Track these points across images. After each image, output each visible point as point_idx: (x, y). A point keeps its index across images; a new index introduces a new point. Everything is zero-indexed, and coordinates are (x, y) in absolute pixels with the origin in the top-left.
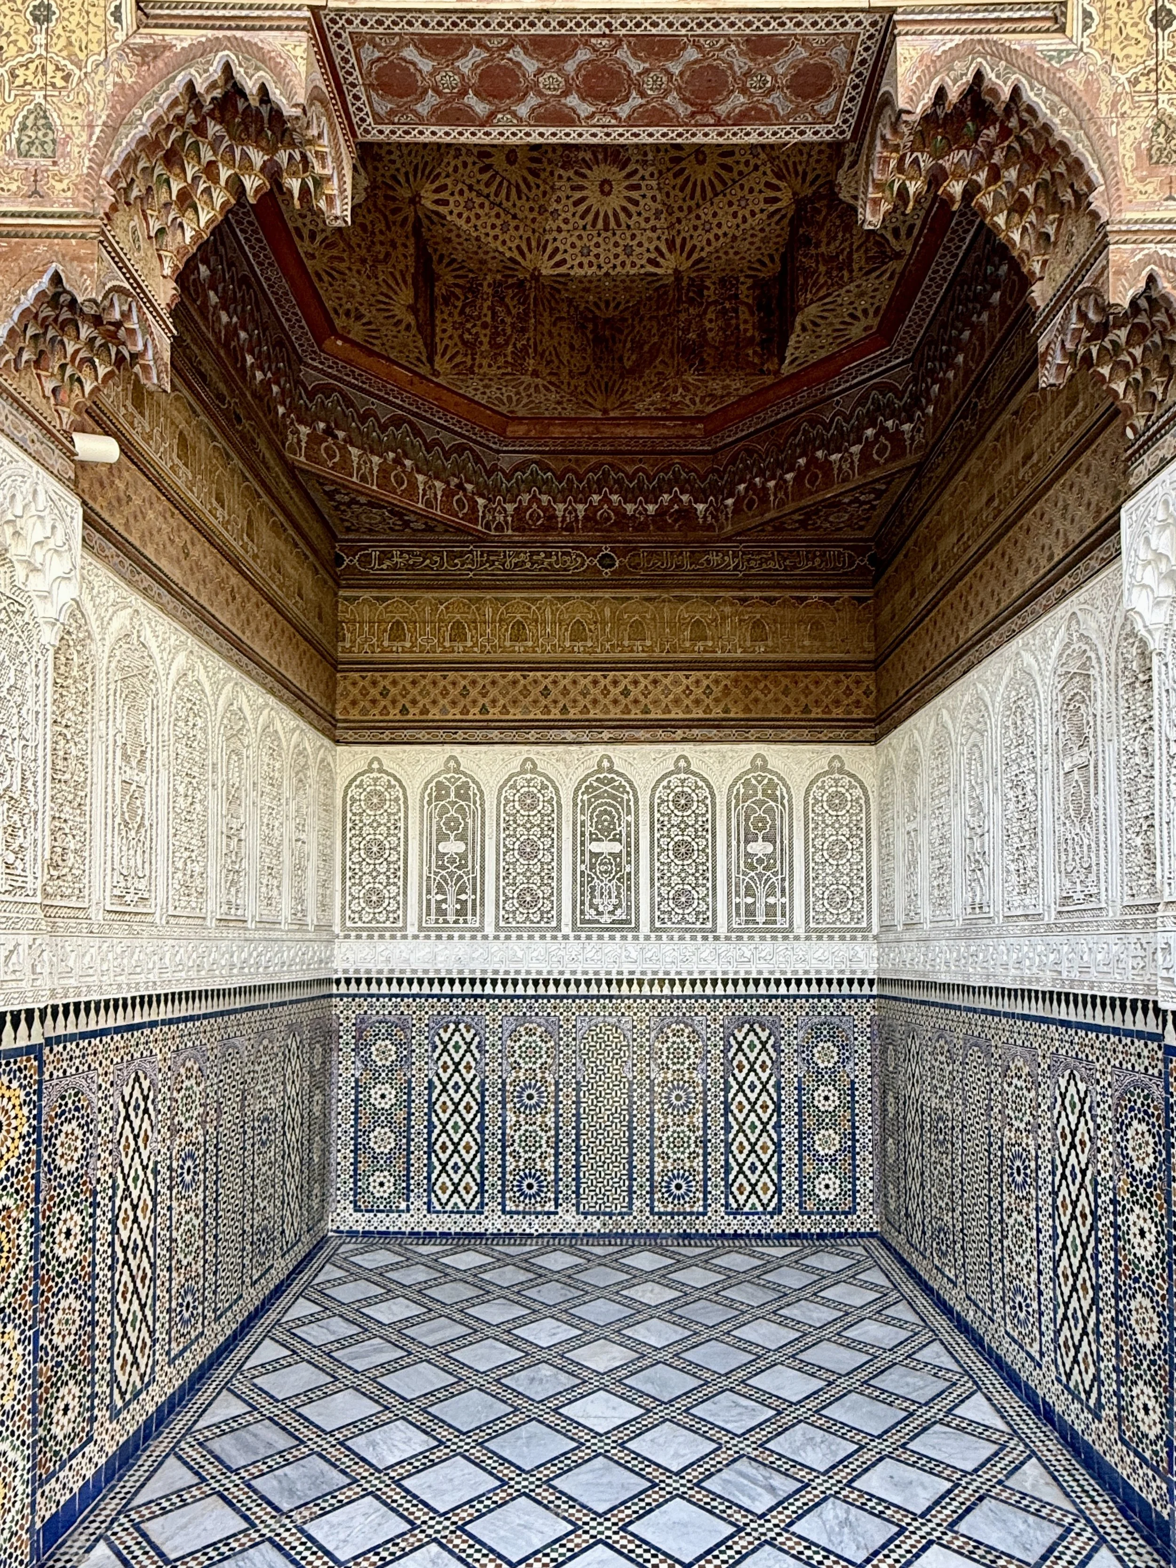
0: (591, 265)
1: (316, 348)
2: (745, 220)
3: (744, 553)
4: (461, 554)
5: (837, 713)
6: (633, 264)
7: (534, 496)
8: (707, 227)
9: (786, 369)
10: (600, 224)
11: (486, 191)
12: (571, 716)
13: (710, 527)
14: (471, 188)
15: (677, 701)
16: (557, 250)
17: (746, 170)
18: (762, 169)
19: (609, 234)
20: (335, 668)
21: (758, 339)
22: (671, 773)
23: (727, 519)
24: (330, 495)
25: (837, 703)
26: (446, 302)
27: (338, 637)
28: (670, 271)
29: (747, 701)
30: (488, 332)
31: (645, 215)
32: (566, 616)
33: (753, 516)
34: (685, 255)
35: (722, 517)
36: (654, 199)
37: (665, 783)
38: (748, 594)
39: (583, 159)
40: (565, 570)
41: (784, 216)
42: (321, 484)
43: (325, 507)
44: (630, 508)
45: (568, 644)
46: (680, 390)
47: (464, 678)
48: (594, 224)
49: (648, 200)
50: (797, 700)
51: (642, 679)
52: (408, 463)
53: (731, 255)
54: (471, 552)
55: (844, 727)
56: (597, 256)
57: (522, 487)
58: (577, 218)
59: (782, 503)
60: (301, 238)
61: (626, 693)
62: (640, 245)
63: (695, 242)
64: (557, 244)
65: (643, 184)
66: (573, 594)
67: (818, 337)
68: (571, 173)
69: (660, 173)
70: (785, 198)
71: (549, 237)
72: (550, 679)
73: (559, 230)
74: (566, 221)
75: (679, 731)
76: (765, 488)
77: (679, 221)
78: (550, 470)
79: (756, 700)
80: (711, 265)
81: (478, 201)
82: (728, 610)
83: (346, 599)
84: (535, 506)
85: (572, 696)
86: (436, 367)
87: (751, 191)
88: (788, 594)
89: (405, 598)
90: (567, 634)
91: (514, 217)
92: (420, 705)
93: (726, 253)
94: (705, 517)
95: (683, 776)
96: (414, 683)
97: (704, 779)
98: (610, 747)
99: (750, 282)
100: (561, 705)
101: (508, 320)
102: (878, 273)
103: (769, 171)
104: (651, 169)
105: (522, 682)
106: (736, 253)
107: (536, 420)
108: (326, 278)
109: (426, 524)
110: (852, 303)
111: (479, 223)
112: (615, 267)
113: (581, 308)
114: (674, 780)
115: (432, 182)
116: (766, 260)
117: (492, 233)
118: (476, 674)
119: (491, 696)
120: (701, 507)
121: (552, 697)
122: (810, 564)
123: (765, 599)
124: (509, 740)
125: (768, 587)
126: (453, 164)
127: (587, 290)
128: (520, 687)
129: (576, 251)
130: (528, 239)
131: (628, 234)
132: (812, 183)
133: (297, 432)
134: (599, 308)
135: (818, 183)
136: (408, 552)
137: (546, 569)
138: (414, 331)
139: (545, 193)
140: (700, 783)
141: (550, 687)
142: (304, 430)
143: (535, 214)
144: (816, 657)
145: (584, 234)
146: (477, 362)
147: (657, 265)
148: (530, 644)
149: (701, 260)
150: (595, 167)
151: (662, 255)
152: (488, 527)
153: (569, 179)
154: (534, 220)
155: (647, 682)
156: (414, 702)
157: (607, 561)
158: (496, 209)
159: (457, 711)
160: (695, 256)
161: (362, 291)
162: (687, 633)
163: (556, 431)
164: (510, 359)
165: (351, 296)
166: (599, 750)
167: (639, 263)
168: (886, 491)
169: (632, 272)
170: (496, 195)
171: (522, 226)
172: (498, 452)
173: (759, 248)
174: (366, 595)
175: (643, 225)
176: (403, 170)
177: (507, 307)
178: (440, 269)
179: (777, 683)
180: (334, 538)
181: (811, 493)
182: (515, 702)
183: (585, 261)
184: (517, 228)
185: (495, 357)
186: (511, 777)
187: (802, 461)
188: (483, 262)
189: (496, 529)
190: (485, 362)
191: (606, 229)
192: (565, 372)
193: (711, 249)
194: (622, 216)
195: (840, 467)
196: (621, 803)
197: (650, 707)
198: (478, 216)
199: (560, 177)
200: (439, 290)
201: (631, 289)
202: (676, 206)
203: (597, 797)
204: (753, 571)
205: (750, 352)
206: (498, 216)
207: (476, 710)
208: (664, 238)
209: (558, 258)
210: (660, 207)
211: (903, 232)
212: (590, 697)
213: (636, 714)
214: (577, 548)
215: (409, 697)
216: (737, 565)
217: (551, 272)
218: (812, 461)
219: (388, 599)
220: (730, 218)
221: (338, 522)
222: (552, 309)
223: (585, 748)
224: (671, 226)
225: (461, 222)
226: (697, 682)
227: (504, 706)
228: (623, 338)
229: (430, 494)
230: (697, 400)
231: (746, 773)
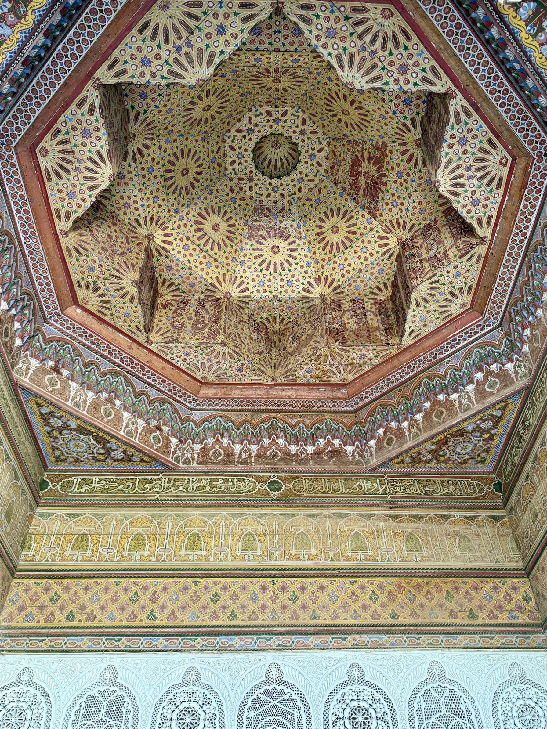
0: (265, 291)
1: (59, 310)
2: (366, 259)
3: (389, 482)
4: (152, 481)
5: (503, 618)
6: (293, 291)
7: (217, 440)
8: (342, 267)
9: (407, 341)
10: (271, 269)
11: (197, 242)
12: (239, 622)
13: (358, 463)
14: (188, 239)
15: (344, 606)
16: (243, 283)
17: (365, 232)
18: (375, 229)
19: (277, 274)
20: (13, 575)
21: (382, 328)
22: (345, 684)
23: (371, 455)
24: (45, 418)
25: (500, 607)
26: (164, 307)
27: (23, 545)
28: (318, 296)
29: (413, 606)
30: (192, 322)
31: (300, 264)
32: (239, 529)
33: (393, 449)
34: (327, 285)
35: (367, 455)
36: (306, 256)
37: (339, 696)
38: (398, 513)
39: (261, 235)
40: (239, 492)
41: (392, 255)
42: (39, 406)
43: (41, 431)
44: (293, 448)
45: (239, 553)
46: (329, 359)
47: (137, 584)
48: (267, 269)
49: (302, 257)
50: (461, 606)
51: (308, 585)
52: (118, 403)
53: (358, 283)
54: (159, 479)
55: (515, 633)
56: (269, 286)
57: (209, 433)
58: (256, 265)
59: (416, 436)
60: (59, 217)
61: (294, 598)
62: (298, 280)
63: (333, 276)
64: (243, 279)
65: (299, 248)
66: (246, 511)
67: (428, 312)
68: (253, 242)
69: (310, 242)
70: (393, 243)
71: (238, 275)
72: (220, 586)
73: (245, 271)
74: (249, 267)
75: (350, 638)
76: (399, 428)
77: (323, 267)
78: (230, 421)
79: (422, 605)
80: (345, 290)
81: (192, 247)
82: (382, 525)
83: (41, 515)
84: (217, 447)
85: (240, 602)
86: (151, 338)
87: (369, 242)
88: (432, 513)
89: (95, 515)
90: (239, 545)
91: (216, 260)
92: (88, 611)
93: (355, 281)
94: (353, 455)
95: (357, 687)
96: (86, 589)
97: (381, 692)
98: (278, 653)
99: (372, 301)
100: (229, 611)
101: (207, 316)
102: (468, 256)
103: (380, 230)
104: (303, 241)
105: (193, 588)
106: (362, 281)
107: (223, 384)
108: (74, 253)
109: (124, 452)
110: (451, 283)
111: (192, 259)
112: (281, 292)
113: (258, 321)
114: (348, 692)
115: (163, 230)
116: (382, 286)
117: (200, 267)
118: (148, 580)
119: (160, 602)
120: (349, 449)
121: (221, 603)
122: (446, 490)
123: (414, 517)
124: (173, 647)
125: (414, 507)
126: (177, 223)
127: (261, 308)
128: (190, 592)
129: (255, 283)
130: (224, 275)
131: (290, 274)
132: (410, 230)
133: (28, 363)
134: (269, 322)
135: (414, 230)
136: (106, 480)
137: (224, 492)
138: (136, 301)
139: (236, 251)
140: (377, 696)
141: (220, 593)
142: (34, 363)
143: (229, 261)
144: (470, 565)
145: (261, 274)
146: (181, 336)
147: (309, 292)
148: (204, 553)
149: (339, 286)
150: (269, 239)
151: (312, 286)
152: (177, 459)
153: (252, 245)
154: (228, 265)
155: (314, 588)
156: (82, 608)
157: (276, 486)
158: (204, 254)
159: (124, 616)
160: (335, 285)
161: (101, 266)
162: (348, 544)
163: (237, 393)
164: (206, 335)
165: (92, 270)
166: (269, 657)
167: (297, 290)
168: (501, 418)
169: (293, 295)
170: (205, 245)
171: (220, 266)
172: (192, 409)
173: (377, 278)
174: (60, 511)
175: (299, 270)
176: (143, 215)
177: (207, 310)
178: (162, 290)
179: (439, 589)
180: (45, 466)
181: (439, 424)
182: (184, 608)
183: (261, 289)
184: (217, 267)
185: (195, 334)
186: (171, 689)
187: (427, 405)
188: (192, 285)
189: (184, 463)
190: (187, 337)
191: (275, 272)
192: (245, 349)
193: (345, 279)
194: (286, 265)
195: (460, 402)
196: (291, 721)
197: (318, 612)
198: (191, 255)
199: (246, 244)
200: (160, 301)
201: (292, 308)
202: (320, 259)
203: (265, 714)
204: (398, 495)
205: (378, 334)
206: (205, 257)
207: (144, 616)
208: (313, 277)
209: (243, 287)
210: (310, 260)
211: (484, 222)
212: (258, 603)
213: (304, 619)
214: (250, 476)
215: (79, 603)
216: (385, 491)
217: (239, 295)
218: (436, 403)
219: (79, 515)
220: (356, 259)
221: (49, 450)
222: (237, 315)
223: (252, 656)
224: (318, 270)
225: (180, 256)
226: (363, 588)
227: (173, 613)
228: (286, 338)
229: (131, 427)
230: (342, 368)
231: (424, 683)
